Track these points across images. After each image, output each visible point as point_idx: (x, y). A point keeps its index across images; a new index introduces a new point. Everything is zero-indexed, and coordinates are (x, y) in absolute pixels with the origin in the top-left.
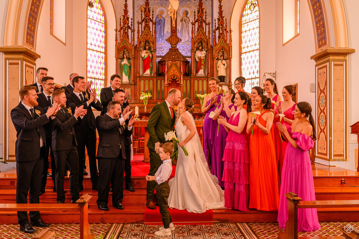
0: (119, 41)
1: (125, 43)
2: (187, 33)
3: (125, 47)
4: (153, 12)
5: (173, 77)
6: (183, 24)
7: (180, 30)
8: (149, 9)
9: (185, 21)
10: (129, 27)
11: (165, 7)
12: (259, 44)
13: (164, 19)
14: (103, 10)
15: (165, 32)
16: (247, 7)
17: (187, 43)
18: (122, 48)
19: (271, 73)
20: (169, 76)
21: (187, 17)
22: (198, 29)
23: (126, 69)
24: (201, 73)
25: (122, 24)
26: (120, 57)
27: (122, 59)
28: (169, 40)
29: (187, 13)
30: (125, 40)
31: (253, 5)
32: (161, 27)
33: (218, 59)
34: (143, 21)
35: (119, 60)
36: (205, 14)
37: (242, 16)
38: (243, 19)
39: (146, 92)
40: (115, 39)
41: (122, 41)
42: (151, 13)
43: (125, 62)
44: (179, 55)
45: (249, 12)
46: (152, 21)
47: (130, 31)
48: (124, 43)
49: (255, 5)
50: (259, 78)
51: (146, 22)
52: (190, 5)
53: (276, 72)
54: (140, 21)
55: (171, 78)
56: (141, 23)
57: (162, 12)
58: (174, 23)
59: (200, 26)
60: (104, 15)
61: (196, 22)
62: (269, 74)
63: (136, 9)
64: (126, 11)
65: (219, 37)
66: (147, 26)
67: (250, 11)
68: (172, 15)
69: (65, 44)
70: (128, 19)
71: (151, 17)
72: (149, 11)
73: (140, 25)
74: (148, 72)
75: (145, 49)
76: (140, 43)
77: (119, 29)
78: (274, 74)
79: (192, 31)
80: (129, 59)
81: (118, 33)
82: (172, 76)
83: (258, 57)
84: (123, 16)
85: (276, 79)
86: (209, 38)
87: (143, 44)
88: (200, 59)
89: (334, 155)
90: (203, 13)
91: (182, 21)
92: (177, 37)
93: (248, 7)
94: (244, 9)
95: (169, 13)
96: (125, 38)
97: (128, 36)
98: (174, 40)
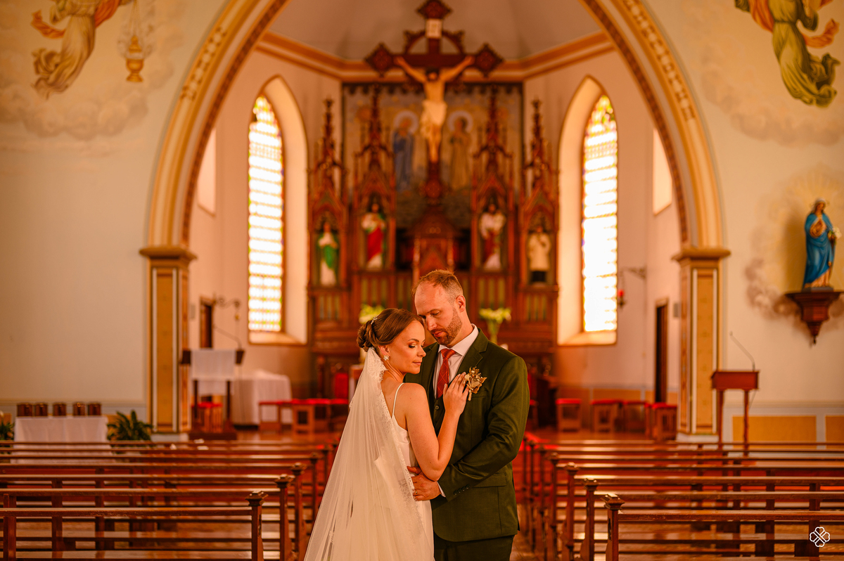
0: (313, 194)
2: (464, 170)
3: (326, 208)
7: (448, 164)
9: (460, 143)
10: (334, 165)
11: (414, 111)
13: (413, 140)
14: (279, 125)
15: (415, 166)
16: (596, 116)
18: (321, 209)
21: (463, 131)
23: (330, 255)
24: (494, 262)
25: (320, 156)
26: (317, 229)
27: (321, 232)
28: (423, 191)
29: (463, 123)
30: (328, 194)
32: (405, 157)
33: (531, 232)
34: (365, 149)
36: (502, 135)
37: (585, 135)
38: (588, 143)
39: (374, 305)
41: (321, 194)
43: (326, 240)
45: (600, 127)
46: (385, 149)
47: (337, 172)
51: (373, 151)
52: (472, 106)
53: (646, 267)
54: (359, 150)
56: (362, 155)
57: (407, 123)
58: (434, 153)
59: (492, 162)
60: (281, 135)
61: (482, 151)
63: (349, 115)
64: (328, 130)
65: (534, 185)
66: (374, 162)
68: (430, 135)
69: (213, 215)
70: (332, 146)
71: (383, 139)
73: (359, 160)
74: (376, 262)
75: (370, 210)
76: (360, 198)
77: (313, 167)
78: (642, 271)
80: (334, 232)
81: (312, 178)
84: (323, 139)
85: (645, 282)
86: (512, 187)
87: (365, 201)
88: (491, 232)
89: (698, 427)
90: (497, 131)
91: (452, 142)
92: (440, 182)
94: (588, 120)
97: (332, 184)
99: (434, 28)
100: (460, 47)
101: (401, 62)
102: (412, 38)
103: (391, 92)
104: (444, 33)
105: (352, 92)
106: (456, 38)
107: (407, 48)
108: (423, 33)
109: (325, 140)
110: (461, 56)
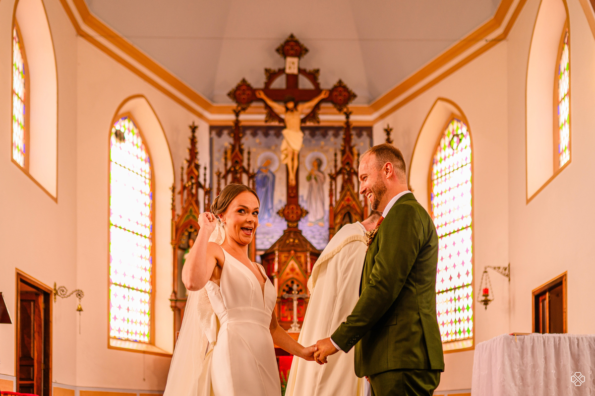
0: (179, 211)
1: (191, 215)
2: (319, 204)
3: (190, 225)
4: (249, 153)
5: (289, 283)
6: (311, 186)
7: (305, 198)
8: (240, 146)
9: (316, 179)
10: (199, 185)
11: (274, 151)
12: (472, 214)
13: (274, 176)
14: (148, 151)
15: (276, 201)
16: (445, 142)
17: (321, 223)
18: (185, 225)
19: (499, 268)
20: (281, 282)
21: (319, 170)
22: (343, 188)
25: (185, 177)
26: (182, 246)
27: (186, 247)
28: (282, 213)
29: (319, 163)
30: (191, 211)
31: (457, 135)
32: (267, 192)
34: (228, 172)
35: (179, 252)
36: (356, 157)
37: (433, 162)
38: (436, 168)
40: (170, 206)
41: (185, 210)
42: (245, 155)
44: (304, 243)
45: (449, 151)
46: (247, 172)
47: (201, 192)
48: (188, 217)
49: (460, 137)
50: (473, 284)
51: (235, 172)
52: (326, 148)
53: (509, 265)
54: (223, 171)
55: (287, 286)
56: (225, 177)
57: (268, 162)
58: (292, 176)
59: (348, 182)
60: (150, 160)
61: (338, 173)
62: (495, 268)
63: (216, 155)
64: (193, 153)
67: (451, 149)
68: (289, 161)
69: (55, 199)
70: (197, 167)
71: (245, 164)
72: (241, 151)
73: (223, 181)
77: (179, 188)
78: (505, 269)
79: (331, 190)
81: (178, 197)
82: (288, 280)
83: (469, 244)
84: (188, 161)
85: (509, 280)
86: (366, 205)
90: (352, 153)
91: (309, 178)
92: (298, 206)
93: (447, 144)
94: (437, 146)
95: (283, 156)
96: (191, 204)
97: (197, 202)
98: (293, 212)
99: (292, 65)
100: (317, 85)
101: (262, 95)
102: (271, 75)
103: (254, 134)
104: (301, 71)
105: (219, 134)
106: (313, 76)
107: (267, 84)
108: (282, 71)
109: (190, 162)
110: (318, 91)
